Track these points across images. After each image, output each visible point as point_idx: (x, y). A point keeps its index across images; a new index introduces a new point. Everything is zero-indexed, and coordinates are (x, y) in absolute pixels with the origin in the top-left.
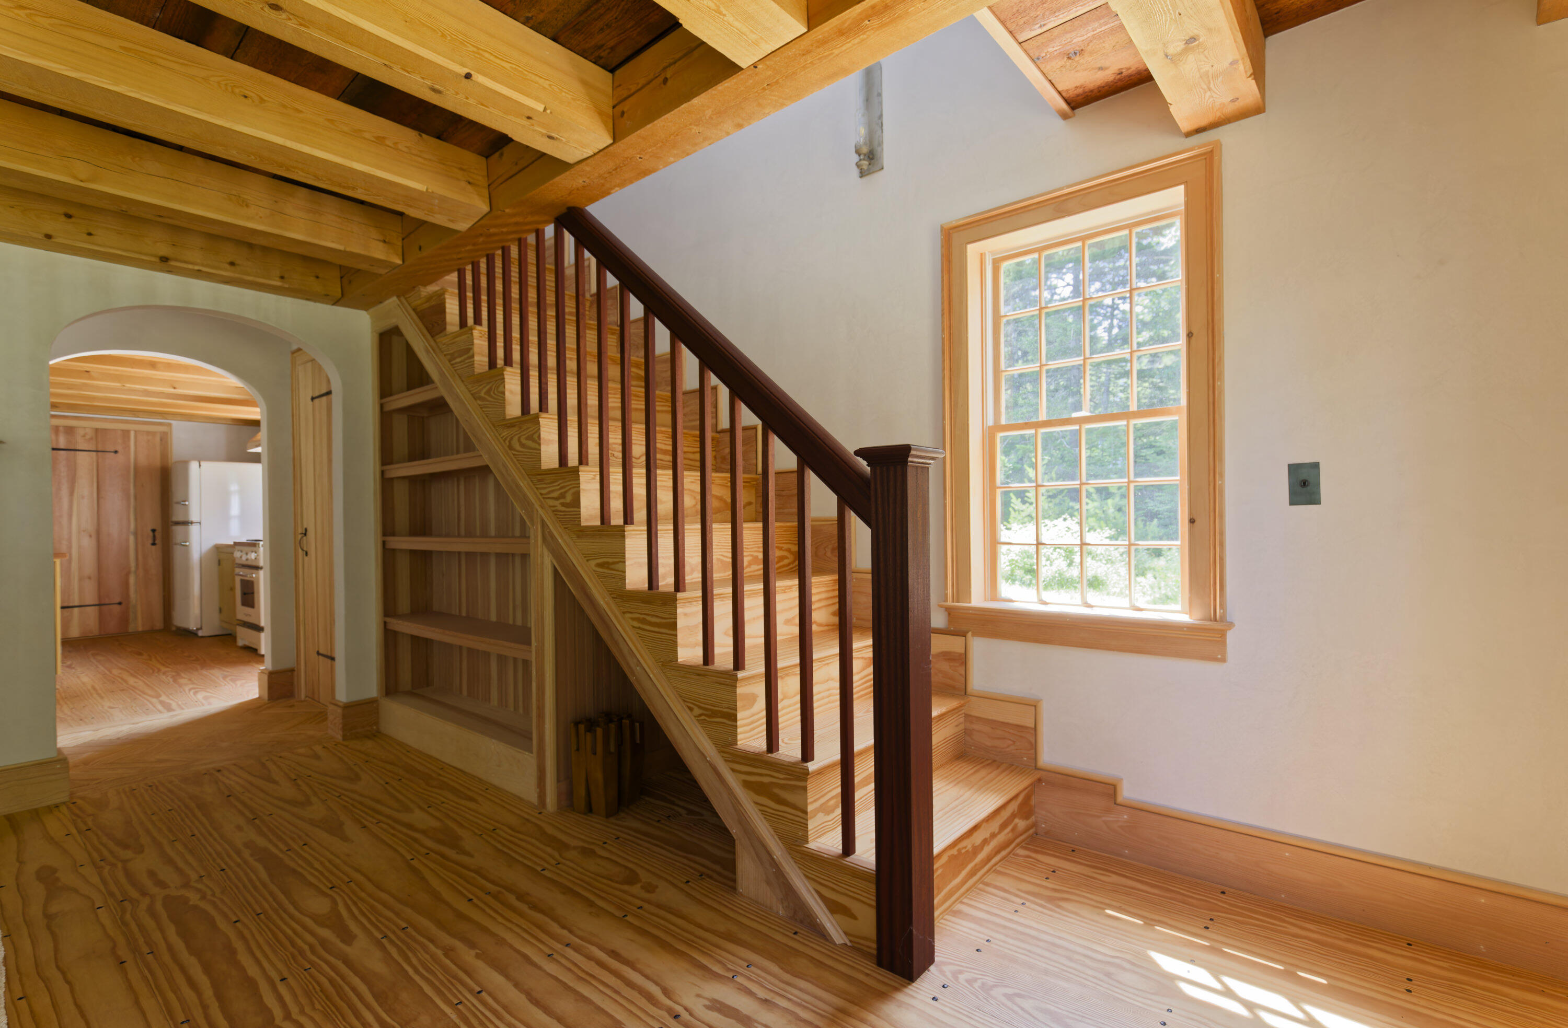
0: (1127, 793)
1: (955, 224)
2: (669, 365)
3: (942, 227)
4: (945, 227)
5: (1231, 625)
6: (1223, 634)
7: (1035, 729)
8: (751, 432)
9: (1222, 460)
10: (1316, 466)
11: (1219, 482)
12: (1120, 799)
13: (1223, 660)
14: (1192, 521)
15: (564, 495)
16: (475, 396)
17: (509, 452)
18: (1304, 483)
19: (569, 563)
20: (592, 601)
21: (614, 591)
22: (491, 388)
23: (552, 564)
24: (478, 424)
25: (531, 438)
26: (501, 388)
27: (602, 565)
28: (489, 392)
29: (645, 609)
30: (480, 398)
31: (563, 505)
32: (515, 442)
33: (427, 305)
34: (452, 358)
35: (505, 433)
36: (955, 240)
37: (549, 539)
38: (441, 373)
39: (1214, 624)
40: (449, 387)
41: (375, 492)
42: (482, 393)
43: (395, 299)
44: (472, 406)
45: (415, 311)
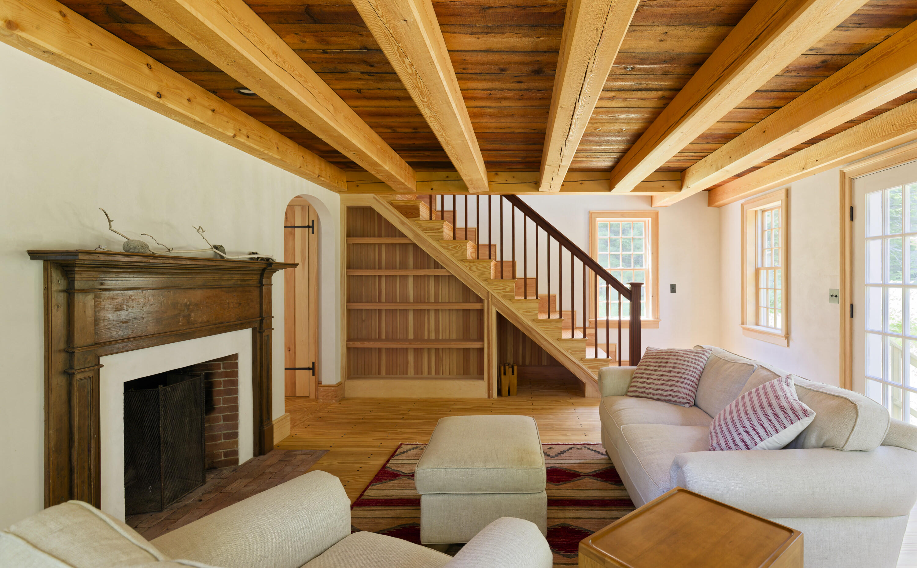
1: (593, 211)
3: (589, 212)
6: (659, 321)
7: (616, 351)
9: (659, 283)
10: (675, 285)
11: (658, 288)
13: (658, 328)
14: (652, 296)
15: (505, 289)
16: (444, 248)
17: (471, 272)
18: (673, 288)
19: (508, 311)
20: (522, 324)
21: (534, 320)
22: (457, 246)
23: (497, 312)
24: (448, 259)
25: (485, 268)
26: (464, 247)
27: (526, 312)
28: (455, 248)
29: (548, 324)
30: (448, 249)
31: (504, 292)
32: (474, 268)
33: (404, 204)
34: (424, 230)
35: (467, 264)
36: (593, 216)
37: (498, 303)
38: (416, 235)
39: (657, 320)
40: (424, 241)
41: (341, 282)
42: (450, 248)
43: (372, 195)
44: (444, 252)
45: (391, 204)
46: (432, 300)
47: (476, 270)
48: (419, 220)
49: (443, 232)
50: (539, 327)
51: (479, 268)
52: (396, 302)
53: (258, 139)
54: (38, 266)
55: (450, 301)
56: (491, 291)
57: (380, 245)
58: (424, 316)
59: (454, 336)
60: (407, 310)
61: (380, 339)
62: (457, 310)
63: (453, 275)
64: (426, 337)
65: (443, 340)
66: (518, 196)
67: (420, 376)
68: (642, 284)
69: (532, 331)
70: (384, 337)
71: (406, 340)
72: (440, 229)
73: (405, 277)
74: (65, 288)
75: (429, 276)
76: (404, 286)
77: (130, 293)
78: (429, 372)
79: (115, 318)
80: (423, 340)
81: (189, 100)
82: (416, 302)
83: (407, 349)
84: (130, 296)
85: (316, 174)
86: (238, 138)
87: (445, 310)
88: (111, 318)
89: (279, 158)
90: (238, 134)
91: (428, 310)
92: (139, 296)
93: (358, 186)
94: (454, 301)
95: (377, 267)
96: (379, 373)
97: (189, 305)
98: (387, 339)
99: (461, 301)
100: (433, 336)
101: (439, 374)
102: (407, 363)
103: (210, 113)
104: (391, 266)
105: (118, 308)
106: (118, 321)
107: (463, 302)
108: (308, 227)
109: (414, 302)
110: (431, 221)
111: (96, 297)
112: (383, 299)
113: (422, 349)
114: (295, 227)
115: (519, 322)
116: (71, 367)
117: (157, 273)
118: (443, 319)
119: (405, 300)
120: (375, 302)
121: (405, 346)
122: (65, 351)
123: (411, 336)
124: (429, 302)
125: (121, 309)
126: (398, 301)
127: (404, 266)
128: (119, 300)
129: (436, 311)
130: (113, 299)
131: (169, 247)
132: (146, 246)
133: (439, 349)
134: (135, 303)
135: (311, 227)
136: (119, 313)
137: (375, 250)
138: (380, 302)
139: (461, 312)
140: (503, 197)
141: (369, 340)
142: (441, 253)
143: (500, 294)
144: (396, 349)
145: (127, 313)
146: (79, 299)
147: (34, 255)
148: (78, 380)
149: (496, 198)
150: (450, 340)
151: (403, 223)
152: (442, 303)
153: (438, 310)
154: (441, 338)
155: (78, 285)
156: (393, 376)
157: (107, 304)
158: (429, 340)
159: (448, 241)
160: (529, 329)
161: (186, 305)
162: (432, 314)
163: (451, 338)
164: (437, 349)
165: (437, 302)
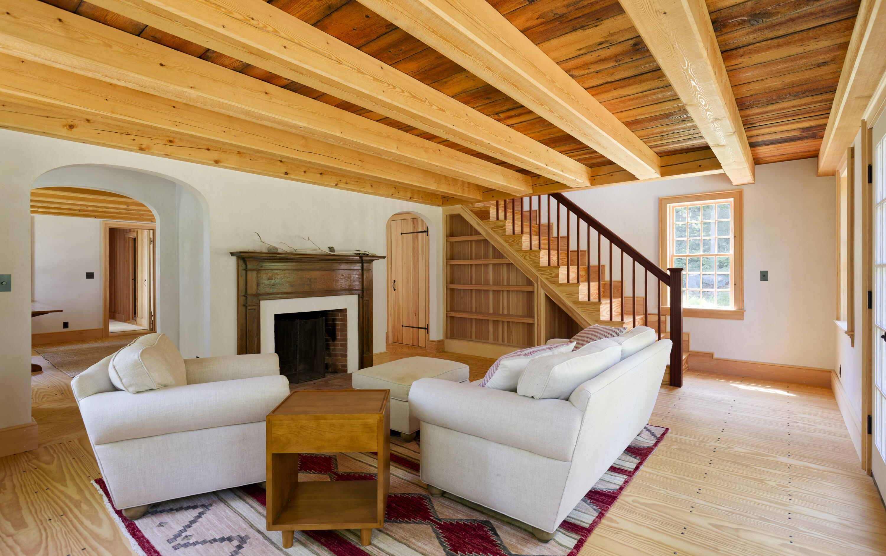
0: (716, 356)
1: (663, 198)
2: (547, 228)
3: (659, 198)
4: (660, 198)
5: (745, 311)
6: (743, 313)
7: (688, 341)
8: (585, 252)
9: (743, 269)
10: (767, 271)
11: (742, 275)
12: (714, 358)
13: (743, 320)
14: (735, 284)
15: (551, 274)
16: (506, 242)
17: (525, 260)
18: (764, 276)
19: (554, 294)
20: (564, 305)
21: (574, 302)
22: (515, 240)
23: (545, 294)
24: (509, 251)
25: (535, 256)
26: (520, 240)
27: (569, 294)
28: (513, 241)
29: (587, 306)
30: (509, 242)
31: (551, 277)
32: (527, 258)
33: (480, 210)
34: (493, 228)
35: (522, 254)
36: (663, 202)
37: (544, 287)
38: (488, 233)
39: (741, 311)
40: (492, 238)
41: (443, 269)
42: (510, 241)
43: (460, 205)
44: (506, 245)
45: (472, 211)
46: (505, 283)
47: (528, 258)
48: (489, 221)
49: (505, 229)
50: (579, 308)
51: (531, 257)
52: (481, 285)
53: (356, 183)
54: (234, 259)
55: (518, 284)
56: (539, 276)
57: (471, 241)
58: (500, 296)
59: (520, 313)
60: (488, 291)
61: (471, 312)
62: (523, 292)
63: (512, 263)
64: (501, 313)
65: (512, 315)
66: (562, 193)
67: (496, 342)
68: (682, 269)
69: (573, 311)
70: (474, 310)
71: (487, 314)
72: (503, 227)
73: (487, 265)
74: (244, 268)
75: (503, 264)
76: (487, 272)
77: (276, 271)
78: (503, 341)
79: (268, 283)
80: (499, 315)
81: (305, 172)
82: (494, 284)
83: (488, 320)
84: (277, 273)
85: (408, 197)
86: (339, 185)
87: (514, 291)
88: (266, 283)
89: (373, 192)
90: (339, 183)
91: (503, 291)
92: (281, 273)
93: (448, 200)
94: (520, 284)
95: (470, 258)
96: (471, 338)
97: (311, 279)
98: (476, 312)
99: (526, 284)
100: (505, 312)
101: (510, 342)
102: (489, 331)
103: (319, 175)
104: (478, 257)
105: (270, 278)
106: (270, 285)
107: (527, 285)
108: (425, 232)
109: (493, 285)
110: (498, 221)
111: (257, 273)
112: (474, 282)
113: (498, 321)
114: (418, 232)
115: (562, 303)
116: (246, 303)
117: (293, 262)
118: (513, 298)
119: (487, 283)
120: (469, 284)
121: (487, 318)
122: (244, 296)
123: (491, 311)
124: (503, 285)
125: (272, 279)
126: (483, 284)
127: (486, 257)
128: (270, 275)
129: (508, 291)
130: (267, 274)
131: (295, 249)
132: (277, 249)
133: (509, 322)
134: (278, 277)
135: (426, 231)
136: (270, 281)
137: (468, 245)
138: (471, 284)
139: (526, 294)
140: (551, 197)
141: (464, 311)
142: (504, 246)
143: (547, 279)
144: (482, 319)
145: (274, 281)
146: (250, 274)
147: (232, 254)
148: (249, 310)
149: (544, 198)
150: (517, 316)
151: (479, 224)
152: (512, 285)
153: (509, 291)
154: (511, 314)
155: (249, 267)
156: (479, 341)
157: (264, 276)
158: (503, 314)
159: (509, 236)
160: (571, 309)
161: (308, 279)
162: (505, 294)
163: (518, 314)
164: (508, 322)
165: (508, 284)
